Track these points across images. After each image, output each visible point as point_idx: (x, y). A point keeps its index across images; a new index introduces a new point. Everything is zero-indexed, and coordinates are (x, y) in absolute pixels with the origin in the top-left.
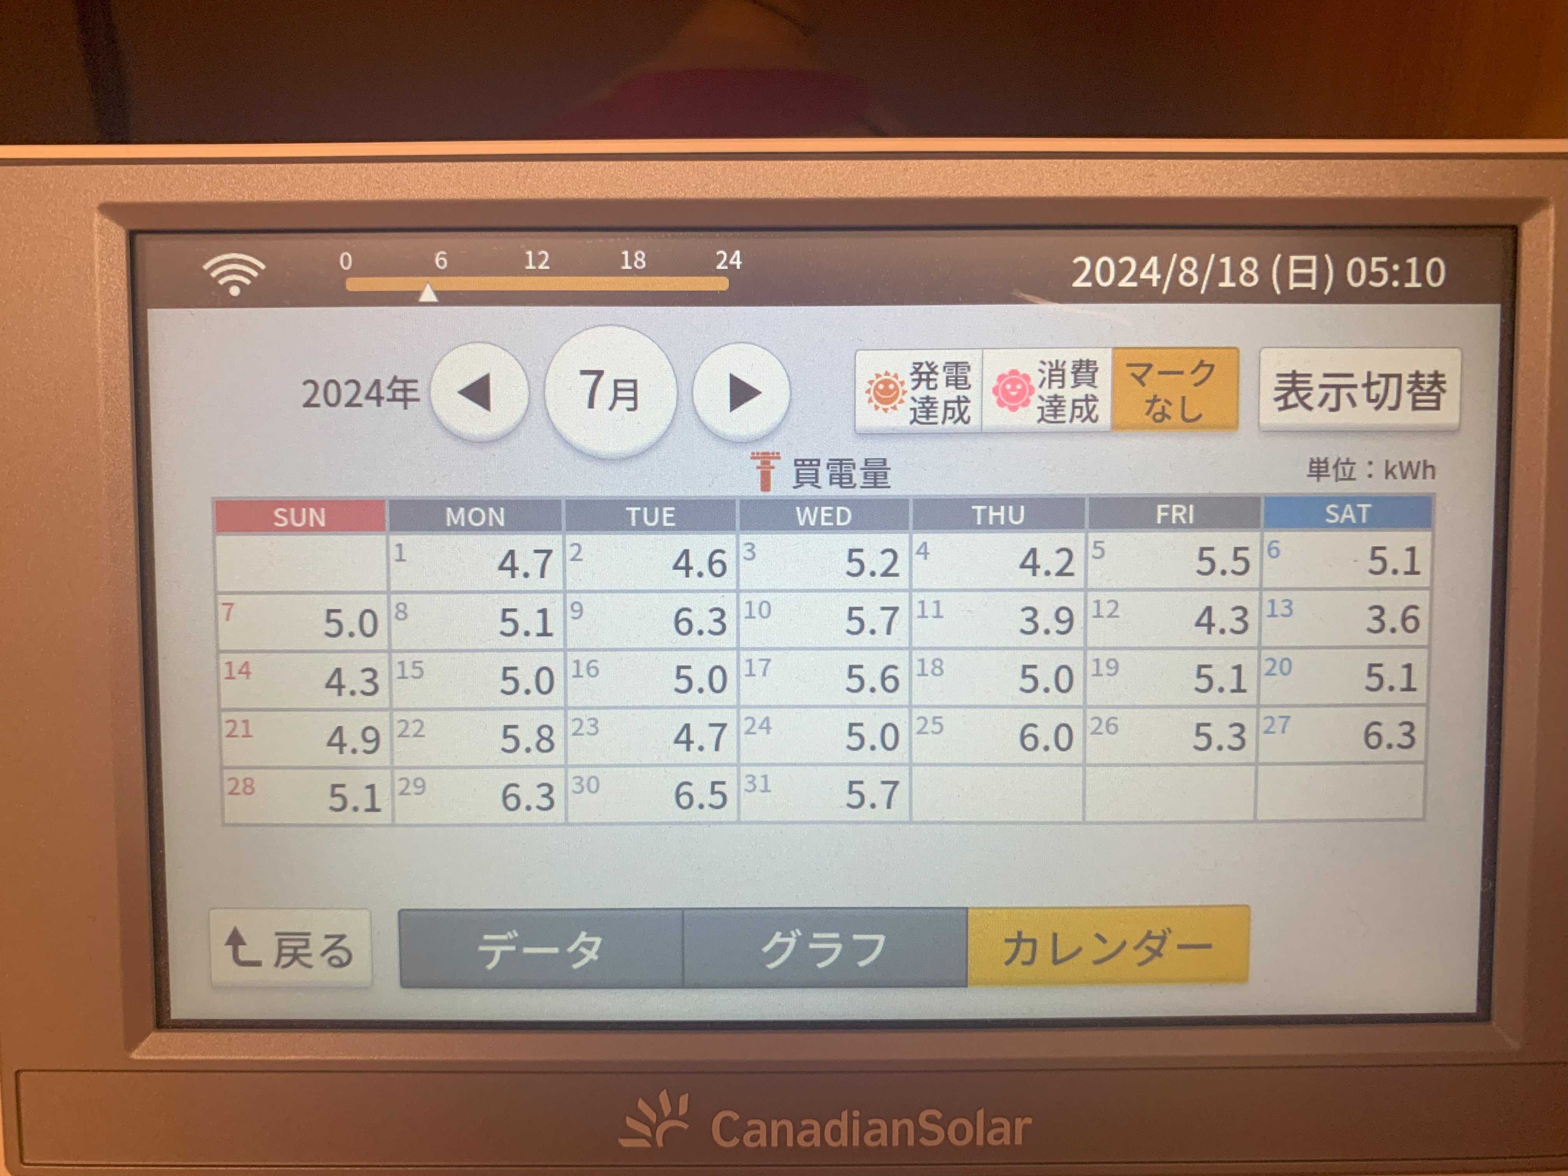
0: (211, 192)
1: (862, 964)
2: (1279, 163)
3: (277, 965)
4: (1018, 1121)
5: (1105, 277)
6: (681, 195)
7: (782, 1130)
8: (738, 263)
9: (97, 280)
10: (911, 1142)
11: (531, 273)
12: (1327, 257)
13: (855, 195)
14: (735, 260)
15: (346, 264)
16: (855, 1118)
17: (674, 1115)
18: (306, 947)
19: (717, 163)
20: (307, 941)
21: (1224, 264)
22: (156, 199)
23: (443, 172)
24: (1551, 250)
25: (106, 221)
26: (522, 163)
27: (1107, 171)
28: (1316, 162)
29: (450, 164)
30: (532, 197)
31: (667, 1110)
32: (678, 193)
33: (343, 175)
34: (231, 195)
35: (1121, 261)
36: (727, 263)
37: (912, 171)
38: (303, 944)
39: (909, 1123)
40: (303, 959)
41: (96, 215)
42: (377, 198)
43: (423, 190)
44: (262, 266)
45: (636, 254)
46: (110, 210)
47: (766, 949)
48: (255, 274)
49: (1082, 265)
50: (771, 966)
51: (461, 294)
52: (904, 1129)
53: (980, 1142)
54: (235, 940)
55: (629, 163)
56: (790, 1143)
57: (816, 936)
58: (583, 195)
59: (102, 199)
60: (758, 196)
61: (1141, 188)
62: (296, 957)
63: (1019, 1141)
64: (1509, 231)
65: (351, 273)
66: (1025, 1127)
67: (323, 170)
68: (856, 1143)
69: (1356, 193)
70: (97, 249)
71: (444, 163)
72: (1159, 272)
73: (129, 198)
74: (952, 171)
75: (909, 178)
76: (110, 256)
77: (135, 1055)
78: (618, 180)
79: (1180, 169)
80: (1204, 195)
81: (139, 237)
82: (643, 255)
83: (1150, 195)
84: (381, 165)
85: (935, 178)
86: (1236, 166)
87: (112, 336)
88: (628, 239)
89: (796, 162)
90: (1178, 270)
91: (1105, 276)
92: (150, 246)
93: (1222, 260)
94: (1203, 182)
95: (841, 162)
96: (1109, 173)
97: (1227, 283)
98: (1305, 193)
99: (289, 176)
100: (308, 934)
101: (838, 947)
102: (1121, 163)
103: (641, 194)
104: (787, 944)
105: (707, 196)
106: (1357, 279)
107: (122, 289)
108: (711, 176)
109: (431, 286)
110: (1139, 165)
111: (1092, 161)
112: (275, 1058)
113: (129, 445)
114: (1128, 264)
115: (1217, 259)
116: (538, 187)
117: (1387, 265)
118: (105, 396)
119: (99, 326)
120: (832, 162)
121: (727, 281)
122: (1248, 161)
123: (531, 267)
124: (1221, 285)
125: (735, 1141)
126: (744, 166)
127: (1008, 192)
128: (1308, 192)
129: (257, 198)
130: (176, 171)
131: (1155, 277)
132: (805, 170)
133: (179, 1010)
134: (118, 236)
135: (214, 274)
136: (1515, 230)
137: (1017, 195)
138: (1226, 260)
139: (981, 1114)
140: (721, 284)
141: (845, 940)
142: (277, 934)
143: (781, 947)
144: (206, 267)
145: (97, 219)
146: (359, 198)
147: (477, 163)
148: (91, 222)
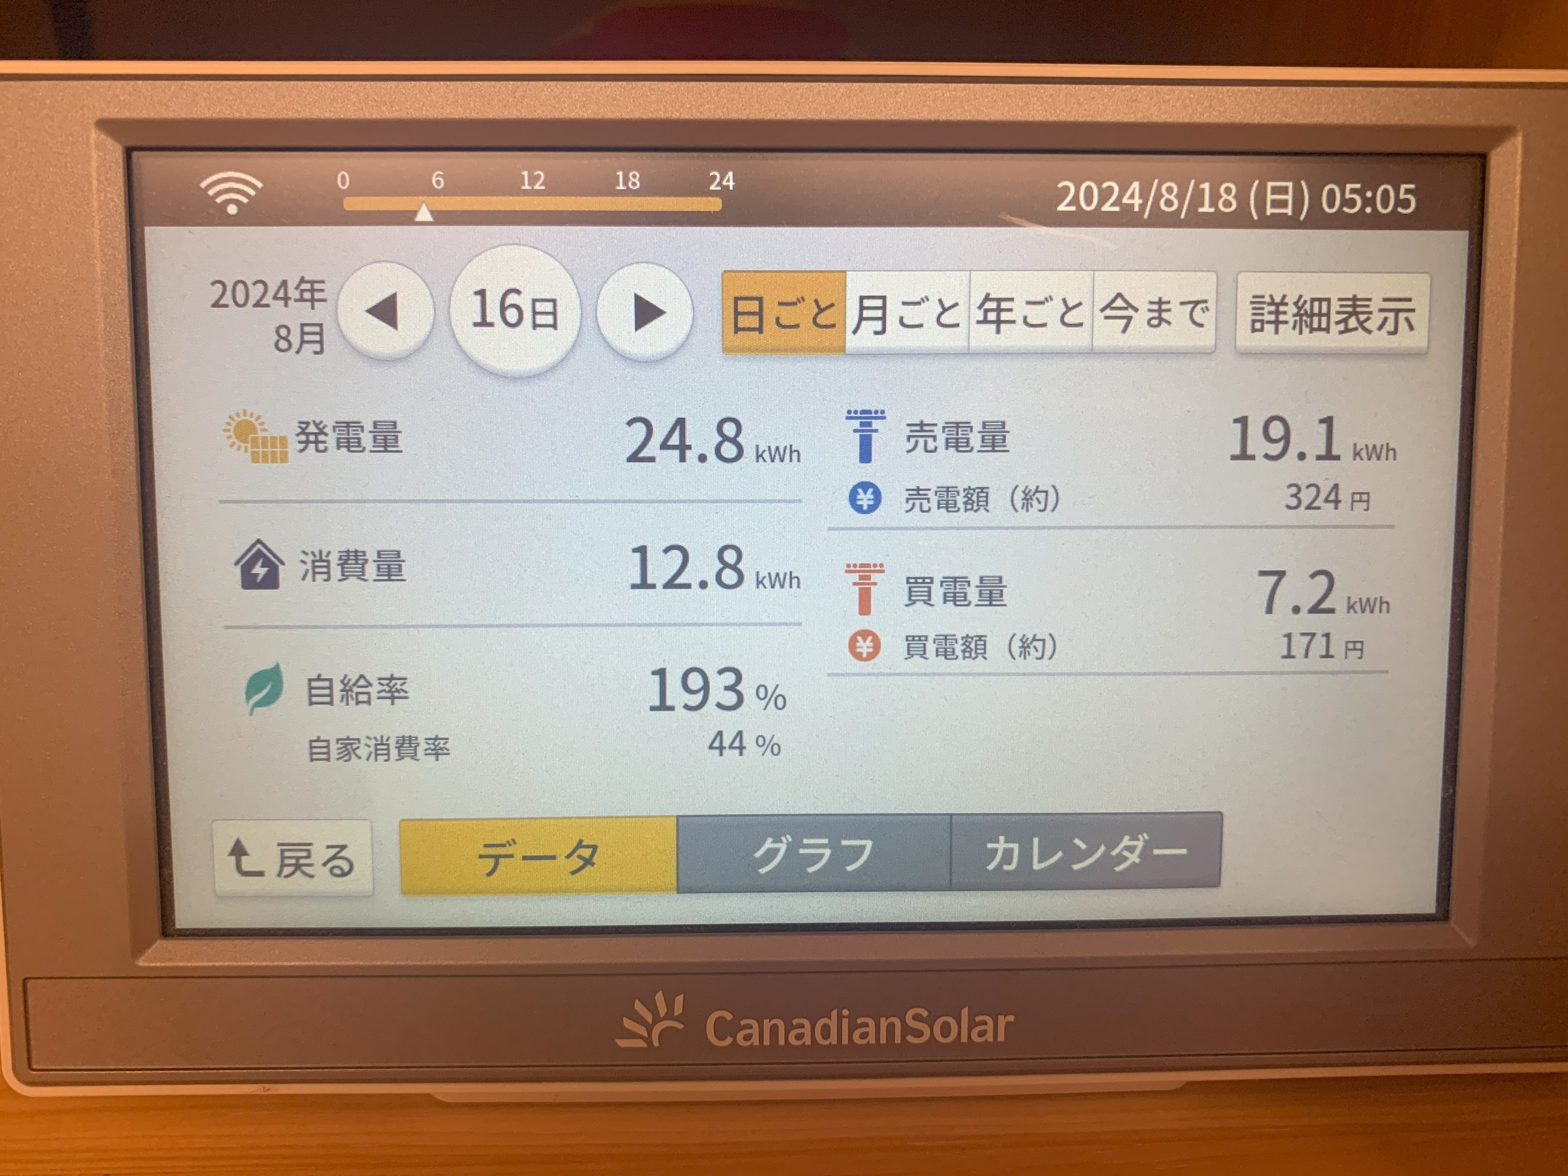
0: (209, 109)
1: (850, 868)
2: (1258, 89)
3: (279, 875)
4: (1001, 1018)
5: (1089, 202)
6: (676, 116)
7: (774, 1029)
8: (731, 184)
9: (95, 196)
10: (898, 1040)
11: (526, 193)
12: (1303, 183)
13: (847, 117)
14: (728, 181)
15: (343, 184)
16: (845, 1017)
17: (669, 1016)
18: (308, 857)
19: (711, 83)
20: (309, 851)
21: (1203, 190)
22: (153, 115)
23: (441, 91)
24: (1518, 178)
25: (103, 136)
26: (519, 83)
27: (1091, 96)
28: (1294, 89)
29: (448, 83)
30: (529, 116)
31: (663, 1011)
32: (673, 113)
33: (342, 93)
34: (228, 112)
35: (1105, 185)
36: (720, 184)
37: (902, 93)
38: (304, 854)
39: (896, 1021)
40: (304, 869)
41: (93, 131)
42: (374, 116)
43: (422, 109)
44: (260, 185)
45: (631, 174)
46: (107, 125)
47: (759, 854)
48: (252, 192)
49: (1067, 189)
50: (763, 871)
51: (459, 213)
52: (891, 1027)
53: (964, 1039)
54: (238, 850)
55: (624, 83)
56: (782, 1042)
57: (805, 841)
58: (579, 114)
59: (99, 115)
60: (752, 117)
61: (1124, 113)
62: (298, 867)
63: (1001, 1038)
64: (1477, 161)
65: (350, 192)
66: (1008, 1024)
67: (320, 88)
68: (845, 1041)
69: (1333, 120)
70: (94, 164)
71: (442, 83)
72: (1140, 198)
73: (126, 114)
74: (941, 94)
75: (899, 100)
76: (107, 173)
77: (141, 963)
78: (613, 100)
79: (1162, 95)
80: (1186, 120)
81: (135, 154)
82: (638, 175)
83: (1133, 120)
84: (380, 84)
85: (925, 101)
86: (1217, 93)
87: (110, 253)
88: (623, 159)
89: (789, 84)
90: (1159, 196)
91: (1089, 200)
92: (146, 162)
93: (1202, 186)
94: (1185, 108)
95: (834, 85)
96: (1093, 98)
97: (1206, 209)
98: (1284, 119)
99: (287, 94)
100: (310, 844)
101: (827, 852)
102: (1106, 88)
103: (637, 114)
104: (777, 850)
105: (702, 117)
106: (1331, 204)
107: (120, 205)
108: (706, 97)
109: (427, 205)
110: (1123, 91)
111: (1077, 87)
112: (280, 963)
113: (129, 362)
114: (1111, 189)
115: (1196, 185)
116: (535, 107)
117: (1360, 192)
118: (104, 312)
119: (97, 242)
120: (824, 84)
121: (721, 201)
122: (1228, 88)
123: (526, 187)
124: (1201, 210)
125: (729, 1040)
126: (738, 88)
127: (996, 115)
128: (1286, 118)
129: (255, 115)
130: (173, 88)
131: (1137, 202)
132: (798, 92)
133: (183, 919)
134: (116, 152)
135: (211, 192)
136: (1483, 157)
137: (1004, 119)
138: (1206, 186)
139: (965, 1012)
140: (715, 205)
141: (834, 845)
142: (280, 845)
143: (773, 852)
144: (203, 185)
145: (94, 135)
146: (357, 117)
147: (475, 82)
148: (88, 139)
